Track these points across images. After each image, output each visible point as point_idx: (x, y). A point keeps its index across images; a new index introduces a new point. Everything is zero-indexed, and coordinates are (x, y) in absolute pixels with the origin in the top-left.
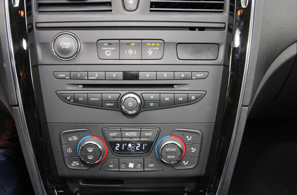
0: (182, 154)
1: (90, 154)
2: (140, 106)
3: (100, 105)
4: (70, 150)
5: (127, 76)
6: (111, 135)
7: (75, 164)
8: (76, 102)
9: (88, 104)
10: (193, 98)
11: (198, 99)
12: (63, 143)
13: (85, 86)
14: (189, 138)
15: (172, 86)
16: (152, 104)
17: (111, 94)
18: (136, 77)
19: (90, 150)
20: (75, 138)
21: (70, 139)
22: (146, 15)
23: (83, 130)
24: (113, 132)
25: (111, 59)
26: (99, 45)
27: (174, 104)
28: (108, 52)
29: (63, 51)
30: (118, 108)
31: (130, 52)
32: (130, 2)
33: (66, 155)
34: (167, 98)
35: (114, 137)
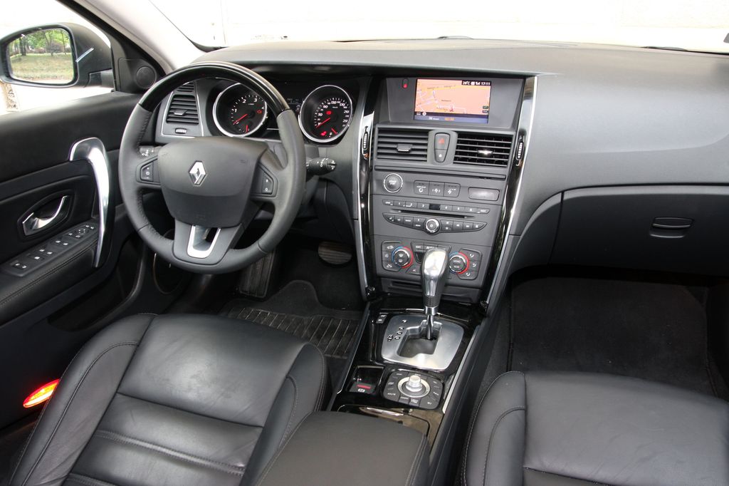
0: (465, 268)
1: (401, 258)
2: (438, 229)
3: (411, 226)
4: (387, 256)
5: (431, 207)
6: (417, 247)
7: (389, 266)
8: (396, 222)
9: (403, 224)
10: (477, 226)
11: (479, 229)
12: (383, 249)
13: (403, 211)
14: (472, 256)
15: (463, 217)
16: (447, 228)
17: (419, 218)
18: (437, 207)
19: (401, 255)
20: (392, 247)
21: (388, 248)
22: (450, 165)
23: (397, 241)
24: (419, 245)
25: (422, 194)
26: (415, 184)
27: (463, 230)
28: (421, 189)
29: (390, 187)
30: (423, 228)
31: (436, 190)
32: (440, 156)
33: (384, 259)
34: (458, 225)
35: (418, 249)
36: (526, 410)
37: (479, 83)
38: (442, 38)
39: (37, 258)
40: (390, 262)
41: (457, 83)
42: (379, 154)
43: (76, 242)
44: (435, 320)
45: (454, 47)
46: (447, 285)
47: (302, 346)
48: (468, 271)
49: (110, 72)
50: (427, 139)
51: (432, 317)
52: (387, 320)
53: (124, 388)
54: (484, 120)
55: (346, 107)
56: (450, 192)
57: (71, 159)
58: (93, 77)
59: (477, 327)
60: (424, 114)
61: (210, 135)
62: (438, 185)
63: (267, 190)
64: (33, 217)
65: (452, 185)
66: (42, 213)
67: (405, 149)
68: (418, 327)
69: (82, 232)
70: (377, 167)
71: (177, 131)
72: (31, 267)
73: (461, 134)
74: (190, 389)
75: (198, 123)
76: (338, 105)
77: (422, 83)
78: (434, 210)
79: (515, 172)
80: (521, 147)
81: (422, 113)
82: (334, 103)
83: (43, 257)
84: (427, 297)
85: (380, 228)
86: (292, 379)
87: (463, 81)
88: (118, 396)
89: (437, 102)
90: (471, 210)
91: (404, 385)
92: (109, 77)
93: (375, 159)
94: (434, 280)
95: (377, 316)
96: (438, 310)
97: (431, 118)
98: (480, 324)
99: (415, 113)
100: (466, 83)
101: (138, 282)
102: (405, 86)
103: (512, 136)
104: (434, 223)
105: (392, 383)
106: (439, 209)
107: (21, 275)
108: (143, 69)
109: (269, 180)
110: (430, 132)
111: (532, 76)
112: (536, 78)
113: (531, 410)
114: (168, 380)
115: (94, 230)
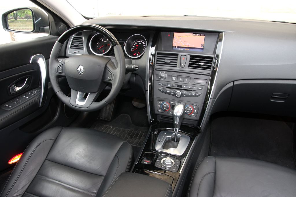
0: (192, 112)
1: (165, 107)
2: (181, 95)
3: (169, 94)
4: (159, 106)
5: (178, 86)
6: (172, 103)
7: (160, 110)
8: (163, 92)
9: (166, 93)
10: (197, 95)
11: (199, 95)
12: (158, 103)
13: (166, 87)
14: (195, 107)
15: (191, 90)
16: (185, 95)
17: (173, 91)
18: (181, 86)
19: (165, 106)
20: (161, 102)
21: (160, 103)
22: (187, 69)
23: (164, 100)
24: (173, 102)
25: (175, 81)
26: (172, 76)
27: (191, 96)
28: (174, 79)
29: (161, 77)
30: (174, 95)
31: (181, 79)
32: (183, 65)
33: (158, 107)
34: (189, 94)
35: (172, 104)
36: (215, 173)
37: (200, 35)
38: (186, 15)
39: (15, 103)
40: (160, 108)
41: (190, 35)
42: (157, 63)
43: (31, 96)
44: (178, 133)
45: (190, 19)
46: (184, 119)
47: (122, 143)
48: (193, 113)
49: (48, 27)
50: (177, 58)
51: (177, 132)
52: (158, 133)
53: (49, 157)
54: (202, 50)
55: (144, 44)
56: (186, 80)
57: (31, 62)
58: (41, 29)
59: (196, 137)
60: (177, 47)
61: (88, 54)
62: (182, 77)
63: (109, 78)
64: (14, 86)
65: (187, 77)
66: (18, 84)
67: (168, 61)
68: (171, 136)
69: (34, 92)
70: (156, 69)
71: (75, 52)
72: (13, 107)
73: (191, 56)
74: (76, 159)
75: (83, 49)
76: (141, 42)
77: (176, 34)
79: (214, 72)
80: (216, 62)
81: (176, 47)
82: (139, 42)
83: (18, 102)
84: (175, 124)
85: (157, 94)
86: (117, 157)
87: (193, 34)
88: (46, 161)
89: (182, 42)
90: (195, 88)
91: (164, 161)
92: (48, 29)
93: (155, 66)
94: (178, 117)
95: (154, 131)
96: (180, 129)
97: (179, 49)
98: (197, 136)
99: (173, 47)
100: (194, 34)
102: (169, 35)
103: (213, 57)
104: (179, 93)
105: (159, 160)
106: (181, 87)
107: (8, 110)
108: (62, 26)
109: (110, 74)
110: (179, 55)
111: (222, 32)
112: (224, 33)
113: (217, 173)
114: (67, 155)
115: (39, 92)
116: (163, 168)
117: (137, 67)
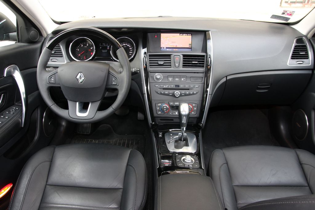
1: (165, 109)
2: (180, 95)
3: (168, 95)
4: (158, 108)
5: (176, 86)
6: (171, 103)
7: (160, 113)
8: (161, 94)
9: (164, 94)
10: (195, 93)
11: (196, 93)
12: (157, 106)
13: (163, 89)
14: (194, 105)
15: (189, 89)
16: (183, 94)
17: (171, 91)
18: (178, 86)
19: (165, 108)
20: (160, 104)
21: (159, 105)
22: (181, 69)
23: (162, 102)
24: (172, 102)
25: (171, 81)
26: (168, 77)
27: (190, 94)
28: (170, 79)
29: (157, 79)
30: (173, 95)
31: (177, 79)
32: (177, 65)
33: (157, 110)
34: (187, 93)
35: (172, 104)
36: (227, 163)
37: (187, 35)
38: (160, 17)
40: (159, 111)
41: (177, 35)
42: (150, 65)
43: (11, 116)
44: (185, 133)
47: (130, 151)
48: (193, 111)
49: (15, 34)
50: (170, 58)
51: (183, 132)
53: (50, 182)
54: (190, 49)
55: (130, 47)
56: (183, 79)
57: (5, 76)
58: (6, 36)
60: (165, 48)
61: (70, 61)
62: (178, 77)
63: (114, 83)
65: (183, 77)
67: (162, 63)
68: (178, 136)
69: (13, 111)
70: (150, 71)
71: (52, 60)
73: (184, 56)
75: (62, 56)
76: (126, 46)
77: (163, 35)
78: (177, 88)
79: (208, 70)
80: (210, 60)
81: (164, 48)
82: (124, 45)
85: (154, 97)
86: (129, 165)
87: (180, 34)
88: (48, 186)
89: (170, 43)
91: (184, 160)
92: (14, 36)
93: (149, 68)
96: (186, 129)
97: (168, 50)
98: (200, 132)
99: (161, 48)
100: (181, 35)
101: (38, 133)
102: (156, 37)
103: (205, 55)
104: (177, 93)
105: (179, 160)
106: (179, 87)
108: (33, 32)
109: (115, 79)
110: (171, 56)
111: (208, 31)
112: (210, 32)
113: (229, 163)
114: (72, 175)
115: (18, 109)
116: (186, 166)
117: (138, 70)
